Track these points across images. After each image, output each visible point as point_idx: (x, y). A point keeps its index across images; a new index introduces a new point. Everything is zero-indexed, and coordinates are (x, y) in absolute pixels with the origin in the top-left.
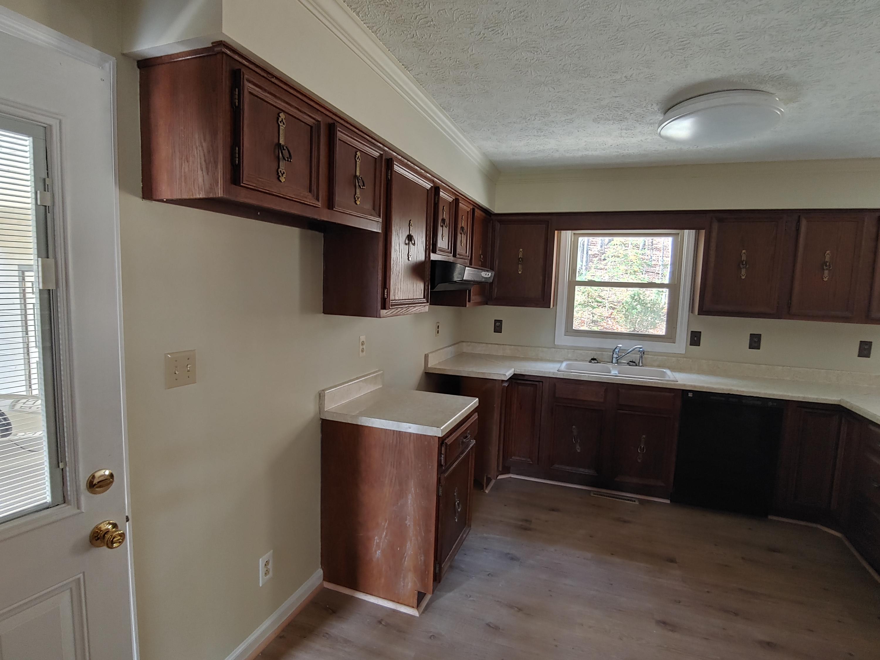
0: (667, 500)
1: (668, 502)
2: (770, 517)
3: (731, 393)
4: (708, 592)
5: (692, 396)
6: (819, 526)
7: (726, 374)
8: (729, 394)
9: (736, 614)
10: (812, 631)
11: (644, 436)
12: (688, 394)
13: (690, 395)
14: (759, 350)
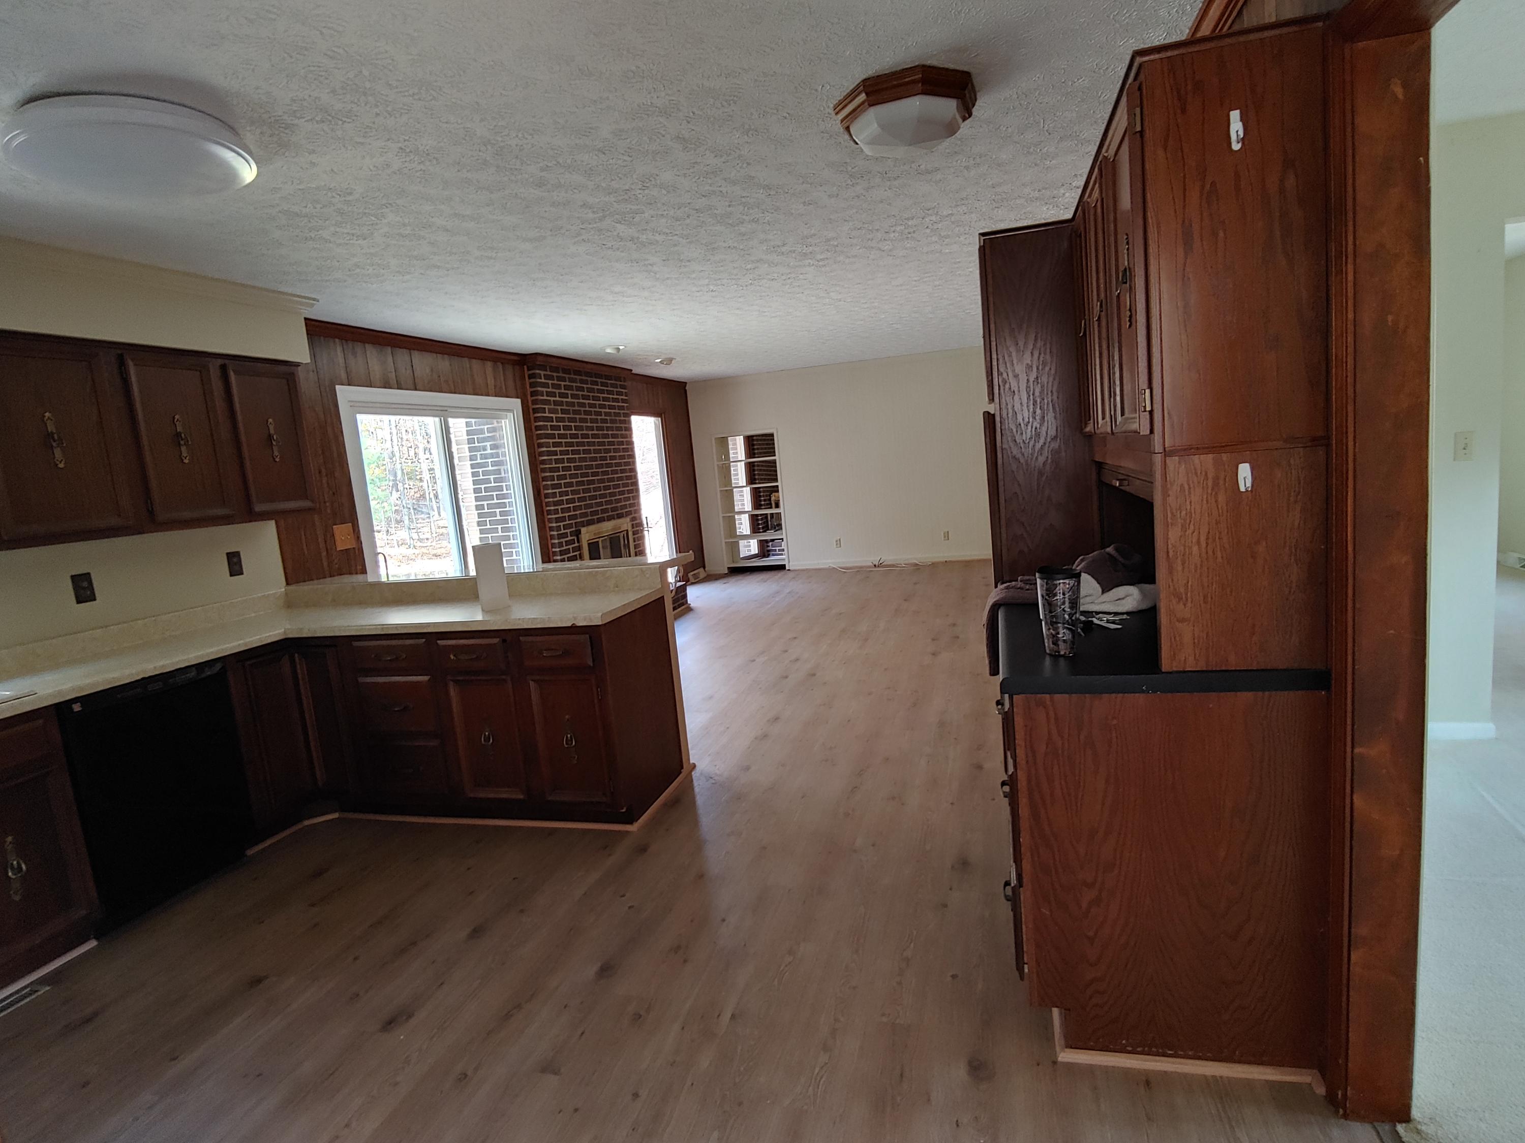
0: (91, 941)
1: (93, 943)
2: (250, 852)
3: (147, 676)
4: (356, 959)
5: (80, 709)
6: (307, 823)
7: (54, 663)
8: (143, 679)
9: (414, 944)
10: (472, 892)
11: (10, 839)
12: (72, 709)
13: (77, 707)
14: (94, 602)
